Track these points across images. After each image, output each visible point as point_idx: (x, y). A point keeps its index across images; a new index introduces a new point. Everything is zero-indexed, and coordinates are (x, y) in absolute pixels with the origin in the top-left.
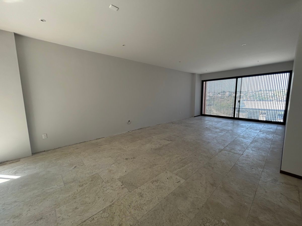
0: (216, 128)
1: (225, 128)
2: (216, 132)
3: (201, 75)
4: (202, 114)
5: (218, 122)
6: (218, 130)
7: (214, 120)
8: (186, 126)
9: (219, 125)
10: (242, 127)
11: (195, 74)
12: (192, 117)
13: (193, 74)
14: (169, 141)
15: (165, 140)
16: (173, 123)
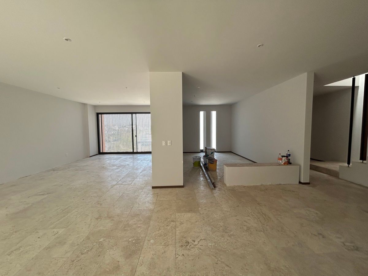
0: (114, 165)
1: (122, 164)
2: (113, 170)
3: (95, 107)
4: (100, 153)
5: (117, 159)
6: (115, 167)
7: (113, 157)
8: (76, 170)
9: (117, 162)
10: (138, 160)
11: (87, 104)
12: (87, 157)
13: (84, 105)
14: (46, 195)
15: (37, 195)
16: (54, 170)
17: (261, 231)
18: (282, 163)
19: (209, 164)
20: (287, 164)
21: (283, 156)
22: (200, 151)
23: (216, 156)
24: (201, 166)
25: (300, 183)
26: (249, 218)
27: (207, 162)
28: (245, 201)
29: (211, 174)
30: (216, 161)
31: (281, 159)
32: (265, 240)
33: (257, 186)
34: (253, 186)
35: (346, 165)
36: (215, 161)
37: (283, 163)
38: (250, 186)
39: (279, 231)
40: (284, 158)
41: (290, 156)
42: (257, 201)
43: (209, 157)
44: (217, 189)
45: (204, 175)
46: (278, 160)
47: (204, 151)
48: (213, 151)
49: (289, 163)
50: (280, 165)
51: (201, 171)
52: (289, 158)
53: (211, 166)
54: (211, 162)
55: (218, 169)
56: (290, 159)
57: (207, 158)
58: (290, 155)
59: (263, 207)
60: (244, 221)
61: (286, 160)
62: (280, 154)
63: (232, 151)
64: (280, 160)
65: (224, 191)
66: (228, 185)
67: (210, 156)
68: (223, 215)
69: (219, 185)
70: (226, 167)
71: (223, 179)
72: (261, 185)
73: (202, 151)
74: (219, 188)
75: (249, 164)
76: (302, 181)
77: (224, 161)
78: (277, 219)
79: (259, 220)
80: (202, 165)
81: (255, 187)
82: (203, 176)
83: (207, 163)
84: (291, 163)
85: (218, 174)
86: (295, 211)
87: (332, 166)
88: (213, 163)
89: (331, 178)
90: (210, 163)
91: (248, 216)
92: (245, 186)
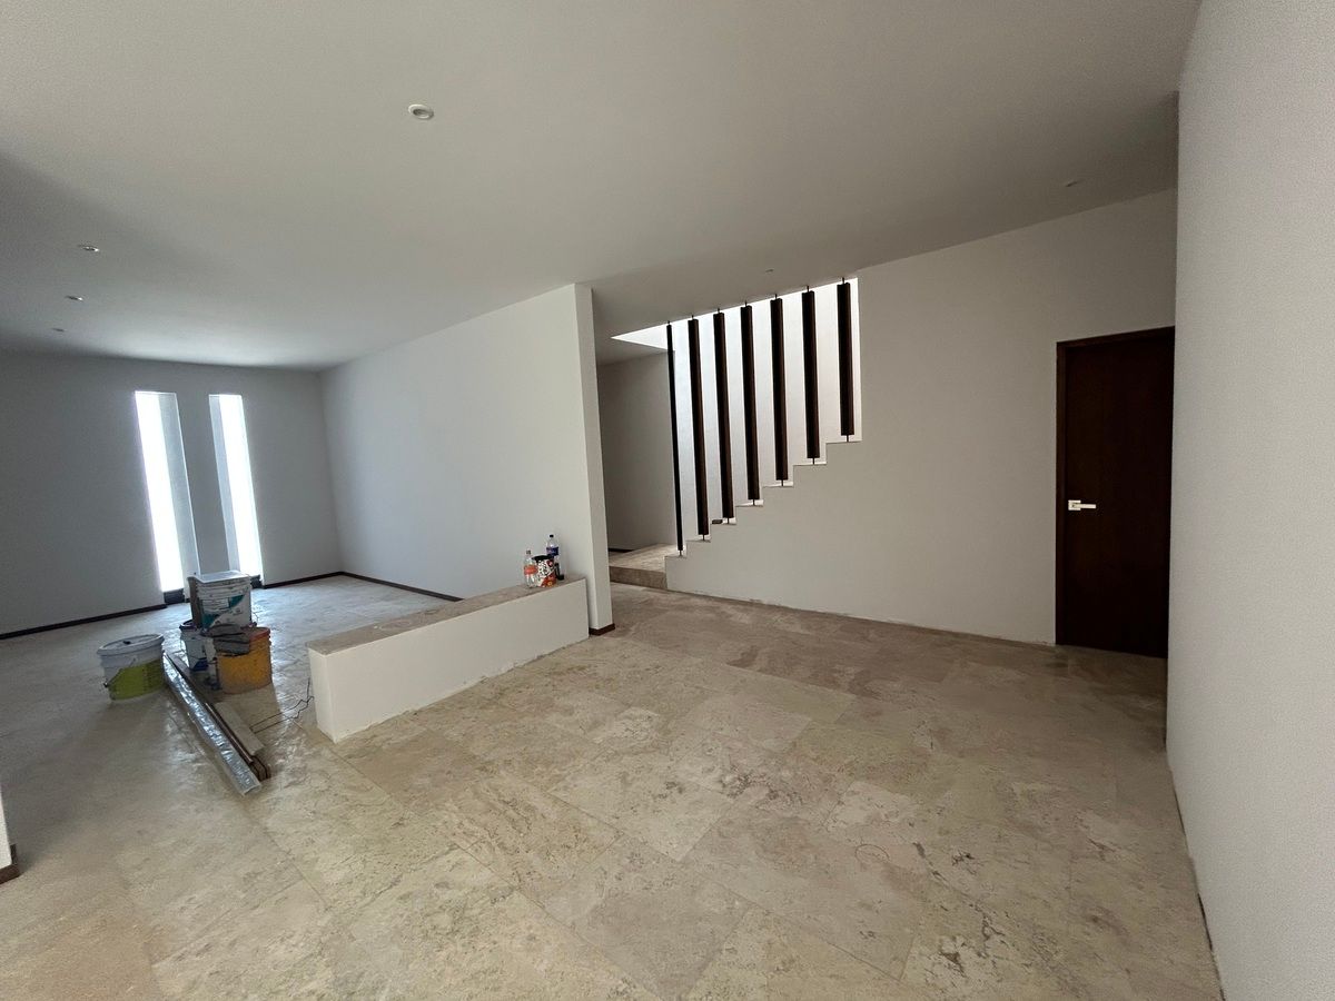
17: (512, 889)
18: (540, 583)
19: (220, 657)
20: (554, 583)
21: (538, 559)
22: (163, 602)
23: (263, 609)
24: (168, 686)
25: (592, 632)
26: (453, 857)
27: (211, 653)
28: (427, 781)
29: (240, 711)
30: (266, 633)
31: (534, 570)
32: (530, 927)
33: (464, 692)
34: (452, 698)
35: (674, 550)
36: (258, 637)
37: (542, 580)
38: (437, 704)
39: (569, 848)
40: (542, 565)
41: (557, 554)
42: (474, 757)
43: (219, 625)
44: (281, 779)
45: (194, 726)
46: (525, 574)
47: (187, 594)
48: (237, 591)
49: (557, 577)
50: (532, 589)
51: (174, 714)
52: (556, 559)
53: (233, 668)
54: (234, 647)
55: (281, 669)
56: (557, 565)
57: (203, 635)
58: (556, 551)
59: (503, 773)
60: (437, 885)
61: (548, 569)
62: (529, 552)
63: (348, 571)
64: (530, 573)
65: (323, 772)
66: (338, 735)
67: (222, 619)
68: (329, 916)
69: (289, 756)
70: (324, 656)
71: (313, 710)
72: (482, 682)
73: (174, 599)
74: (293, 773)
75: (427, 613)
76: (597, 626)
77: (312, 621)
78: (556, 800)
79: (494, 844)
80: (172, 674)
81: (460, 701)
82: (185, 741)
83: (210, 658)
84: (561, 578)
85: (281, 697)
86: (599, 740)
87: (650, 560)
88: (244, 648)
89: (653, 594)
90: (229, 654)
91: (453, 847)
92: (417, 708)
